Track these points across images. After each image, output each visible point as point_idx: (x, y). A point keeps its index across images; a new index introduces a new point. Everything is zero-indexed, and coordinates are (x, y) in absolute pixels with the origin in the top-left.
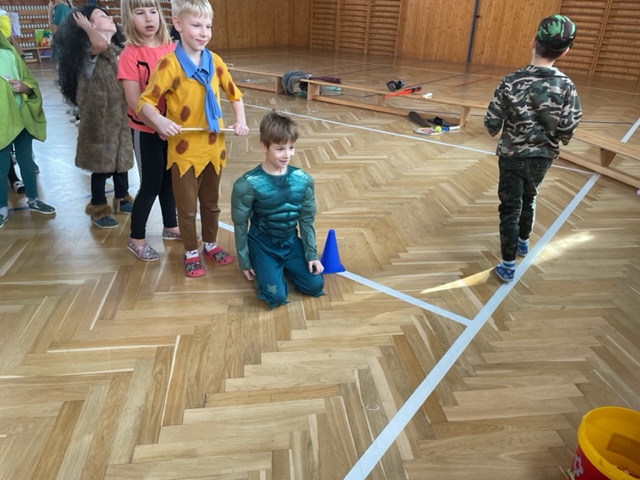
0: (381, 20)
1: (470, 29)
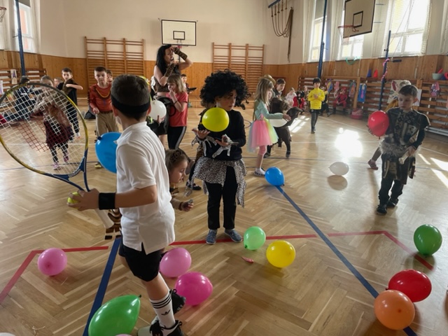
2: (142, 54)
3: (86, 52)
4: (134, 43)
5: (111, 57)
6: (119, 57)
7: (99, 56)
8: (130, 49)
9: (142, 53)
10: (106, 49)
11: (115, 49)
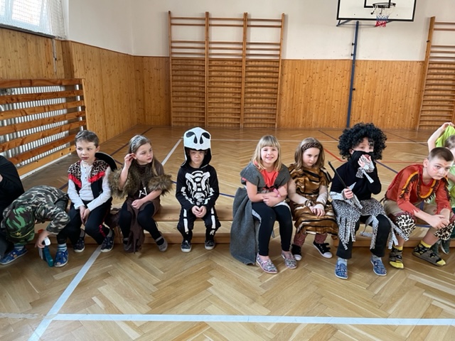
0: (255, 95)
1: (346, 100)
2: (279, 46)
3: (170, 43)
4: (265, 23)
5: (216, 53)
6: (231, 53)
7: (194, 53)
8: (256, 35)
9: (280, 44)
10: (207, 37)
11: (225, 35)
